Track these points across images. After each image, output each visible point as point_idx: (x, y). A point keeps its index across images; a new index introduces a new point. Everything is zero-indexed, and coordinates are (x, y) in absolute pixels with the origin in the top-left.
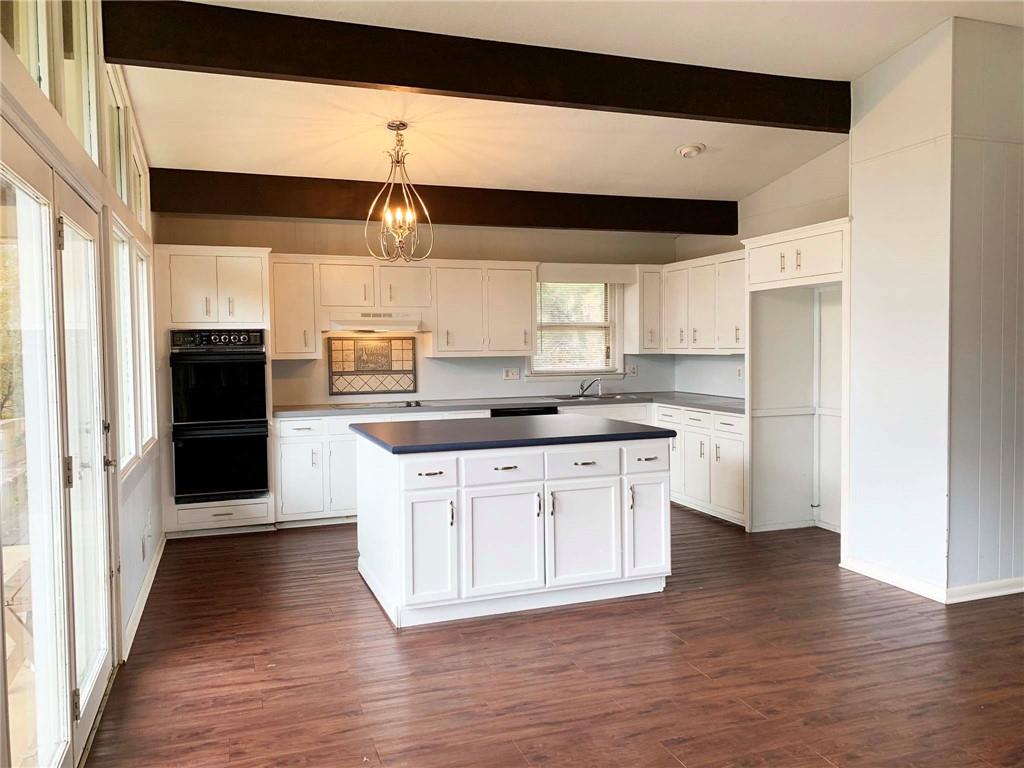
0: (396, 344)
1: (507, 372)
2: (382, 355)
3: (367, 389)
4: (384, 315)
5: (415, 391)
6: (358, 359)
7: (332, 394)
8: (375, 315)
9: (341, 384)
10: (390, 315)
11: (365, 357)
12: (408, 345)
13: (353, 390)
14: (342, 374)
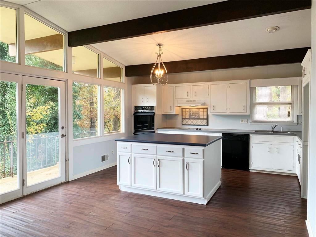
0: (201, 110)
1: (242, 120)
2: (197, 113)
3: (192, 124)
4: (193, 101)
5: (208, 125)
6: (190, 115)
7: (182, 125)
8: (190, 101)
9: (185, 122)
10: (195, 101)
11: (192, 114)
12: (205, 110)
13: (188, 124)
14: (185, 119)
